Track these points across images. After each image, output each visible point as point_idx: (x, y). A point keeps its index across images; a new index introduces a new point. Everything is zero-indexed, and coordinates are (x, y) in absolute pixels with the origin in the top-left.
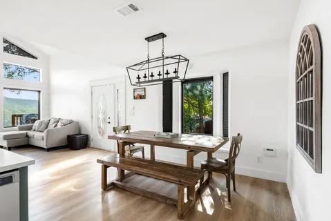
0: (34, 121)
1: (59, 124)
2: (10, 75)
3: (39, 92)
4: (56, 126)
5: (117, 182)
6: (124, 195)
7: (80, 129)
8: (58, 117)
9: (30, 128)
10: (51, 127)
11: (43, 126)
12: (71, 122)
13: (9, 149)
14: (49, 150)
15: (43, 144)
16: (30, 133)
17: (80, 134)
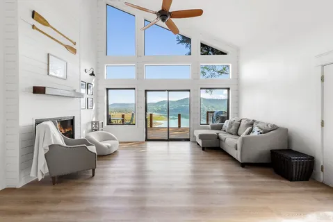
1: (255, 129)
3: (229, 89)
7: (289, 141)
8: (251, 118)
9: (220, 128)
12: (274, 128)
13: (204, 149)
15: (236, 154)
16: (222, 135)
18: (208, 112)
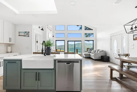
0: (92, 50)
1: (99, 51)
2: (87, 36)
3: (93, 41)
4: (98, 52)
5: (118, 78)
6: (120, 85)
7: (106, 54)
8: (98, 49)
9: (91, 52)
10: (96, 52)
11: (94, 52)
12: (103, 51)
13: (85, 58)
14: (95, 60)
15: (93, 58)
16: (90, 54)
17: (106, 56)
18: (87, 49)
